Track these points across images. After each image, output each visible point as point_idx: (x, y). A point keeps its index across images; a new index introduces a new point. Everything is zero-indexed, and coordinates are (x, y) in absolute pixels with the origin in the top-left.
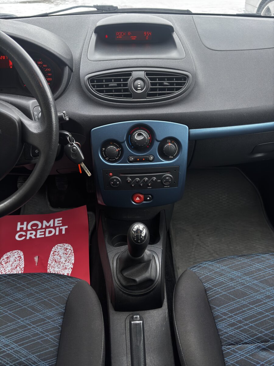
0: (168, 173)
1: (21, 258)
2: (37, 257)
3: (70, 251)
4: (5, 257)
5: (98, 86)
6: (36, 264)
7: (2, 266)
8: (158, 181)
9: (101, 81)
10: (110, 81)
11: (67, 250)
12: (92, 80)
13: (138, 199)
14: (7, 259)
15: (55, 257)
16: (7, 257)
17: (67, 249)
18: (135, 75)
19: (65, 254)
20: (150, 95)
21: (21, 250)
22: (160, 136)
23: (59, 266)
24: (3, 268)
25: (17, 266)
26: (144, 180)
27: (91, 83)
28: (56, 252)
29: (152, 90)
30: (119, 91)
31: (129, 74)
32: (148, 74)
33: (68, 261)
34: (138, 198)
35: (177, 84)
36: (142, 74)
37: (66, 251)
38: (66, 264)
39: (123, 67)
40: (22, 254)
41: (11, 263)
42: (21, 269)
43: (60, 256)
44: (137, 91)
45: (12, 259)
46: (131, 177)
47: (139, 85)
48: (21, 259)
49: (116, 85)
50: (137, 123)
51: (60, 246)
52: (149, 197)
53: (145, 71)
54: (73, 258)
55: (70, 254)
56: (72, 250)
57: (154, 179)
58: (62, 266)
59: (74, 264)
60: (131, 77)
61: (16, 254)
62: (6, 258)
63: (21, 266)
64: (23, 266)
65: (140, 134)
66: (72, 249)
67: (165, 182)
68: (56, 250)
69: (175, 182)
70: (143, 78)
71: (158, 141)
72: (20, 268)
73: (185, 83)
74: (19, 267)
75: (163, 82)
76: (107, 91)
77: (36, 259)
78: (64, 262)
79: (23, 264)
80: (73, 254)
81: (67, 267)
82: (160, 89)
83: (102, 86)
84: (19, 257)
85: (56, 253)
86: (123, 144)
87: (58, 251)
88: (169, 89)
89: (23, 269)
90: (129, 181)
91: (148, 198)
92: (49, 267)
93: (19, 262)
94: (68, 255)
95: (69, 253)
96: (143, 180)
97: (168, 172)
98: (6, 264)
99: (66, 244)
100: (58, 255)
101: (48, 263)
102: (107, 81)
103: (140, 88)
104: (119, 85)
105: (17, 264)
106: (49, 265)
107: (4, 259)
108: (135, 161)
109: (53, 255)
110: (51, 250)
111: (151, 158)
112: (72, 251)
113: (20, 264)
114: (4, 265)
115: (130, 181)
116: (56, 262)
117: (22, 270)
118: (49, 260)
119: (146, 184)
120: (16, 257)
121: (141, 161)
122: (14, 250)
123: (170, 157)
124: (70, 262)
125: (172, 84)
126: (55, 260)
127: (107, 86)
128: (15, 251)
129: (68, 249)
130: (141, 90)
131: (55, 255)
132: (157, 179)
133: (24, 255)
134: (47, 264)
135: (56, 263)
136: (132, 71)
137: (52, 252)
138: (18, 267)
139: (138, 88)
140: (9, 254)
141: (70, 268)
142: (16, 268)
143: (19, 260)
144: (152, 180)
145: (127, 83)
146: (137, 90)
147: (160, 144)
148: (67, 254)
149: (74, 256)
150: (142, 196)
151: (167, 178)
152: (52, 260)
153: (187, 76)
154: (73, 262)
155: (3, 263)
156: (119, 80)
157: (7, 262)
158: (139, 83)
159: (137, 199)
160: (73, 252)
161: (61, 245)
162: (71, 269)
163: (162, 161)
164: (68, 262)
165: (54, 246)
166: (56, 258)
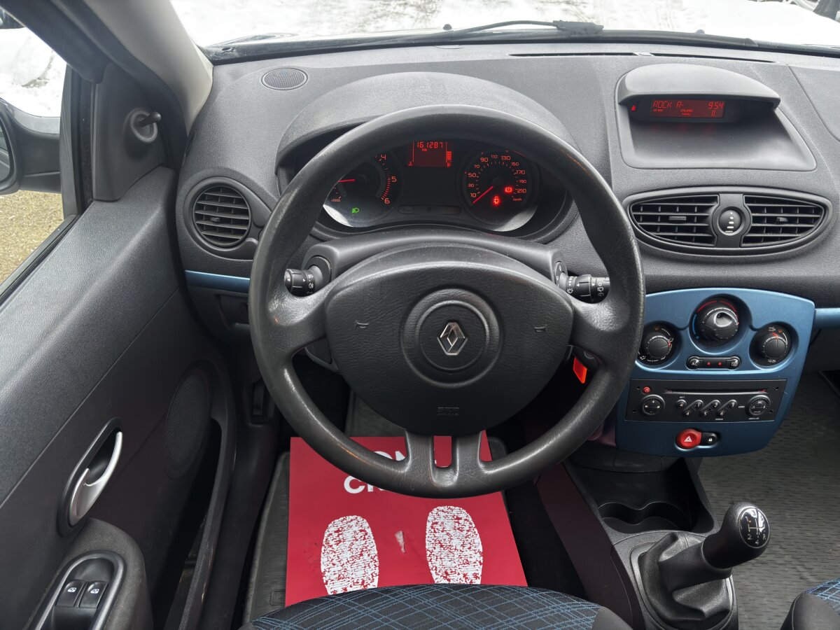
0: (764, 392)
1: (366, 534)
2: (401, 533)
3: (467, 524)
4: (332, 528)
5: (646, 218)
6: (403, 549)
7: (330, 549)
8: (740, 407)
9: (655, 209)
10: (673, 209)
11: (460, 521)
12: (635, 207)
13: (688, 440)
14: (337, 534)
15: (437, 535)
16: (336, 529)
17: (458, 519)
18: (725, 200)
19: (458, 529)
20: (748, 240)
21: (364, 517)
22: (759, 320)
23: (451, 555)
24: (334, 554)
25: (362, 551)
26: (713, 405)
27: (633, 211)
28: (436, 523)
29: (754, 230)
30: (689, 229)
31: (712, 198)
32: (749, 199)
33: (469, 546)
34: (689, 437)
35: (803, 220)
36: (739, 200)
37: (458, 522)
38: (465, 553)
39: (700, 184)
40: (367, 525)
41: (348, 543)
42: (371, 558)
43: (448, 534)
44: (724, 231)
45: (348, 535)
46: (686, 397)
47: (731, 220)
48: (367, 537)
49: (685, 218)
50: (718, 293)
51: (443, 511)
52: (713, 437)
53: (745, 193)
54: (478, 540)
55: (468, 531)
56: (472, 522)
57: (733, 404)
58: (456, 556)
59: (483, 554)
60: (715, 205)
61: (353, 523)
62: (335, 532)
63: (372, 552)
64: (376, 552)
65: (722, 316)
66: (470, 519)
67: (753, 410)
68: (436, 521)
69: (771, 411)
70: (739, 207)
71: (753, 329)
72: (369, 555)
73: (816, 219)
74: (367, 555)
75: (776, 217)
76: (664, 229)
77: (400, 537)
78: (461, 548)
79: (375, 547)
80: (476, 530)
81: (469, 560)
82: (769, 230)
83: (654, 219)
84: (361, 531)
85: (437, 527)
86: (682, 333)
87: (442, 523)
88: (786, 230)
89: (376, 558)
90: (681, 405)
91: (711, 440)
92: (430, 556)
93: (364, 542)
94: (465, 532)
95: (467, 528)
96: (710, 404)
97: (761, 390)
98: (337, 544)
99: (455, 506)
100: (442, 531)
101: (427, 547)
102: (665, 209)
103: (732, 227)
104: (690, 219)
105: (361, 547)
106: (428, 553)
107: (331, 534)
108: (703, 365)
109: (432, 530)
110: (426, 520)
111: (734, 361)
112: (471, 524)
113: (369, 548)
114: (335, 546)
115: (684, 405)
116: (442, 546)
117: (376, 561)
118: (427, 542)
119: (714, 413)
120: (355, 532)
121: (715, 365)
122: (348, 516)
123: (770, 361)
124: (473, 548)
125: (791, 220)
126: (440, 543)
127: (665, 219)
128: (351, 517)
129: (461, 519)
130: (734, 230)
131: (437, 531)
132: (739, 403)
133: (371, 526)
134: (425, 550)
135: (442, 549)
136: (718, 193)
137: (429, 525)
138: (365, 555)
139: (728, 227)
140: (338, 523)
141: (478, 563)
142: (361, 555)
143: (364, 539)
144: (730, 405)
145: (707, 216)
146: (725, 229)
147: (755, 336)
148: (462, 531)
149: (478, 536)
150: (698, 435)
151: (760, 402)
152: (433, 541)
153: (825, 207)
154: (480, 548)
155: (332, 543)
156: (691, 209)
157: (340, 541)
158: (732, 218)
159: (686, 440)
160: (474, 525)
161: (445, 508)
162: (481, 564)
163: (755, 369)
164: (470, 548)
165: (431, 510)
166: (440, 539)
